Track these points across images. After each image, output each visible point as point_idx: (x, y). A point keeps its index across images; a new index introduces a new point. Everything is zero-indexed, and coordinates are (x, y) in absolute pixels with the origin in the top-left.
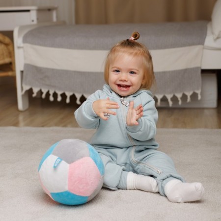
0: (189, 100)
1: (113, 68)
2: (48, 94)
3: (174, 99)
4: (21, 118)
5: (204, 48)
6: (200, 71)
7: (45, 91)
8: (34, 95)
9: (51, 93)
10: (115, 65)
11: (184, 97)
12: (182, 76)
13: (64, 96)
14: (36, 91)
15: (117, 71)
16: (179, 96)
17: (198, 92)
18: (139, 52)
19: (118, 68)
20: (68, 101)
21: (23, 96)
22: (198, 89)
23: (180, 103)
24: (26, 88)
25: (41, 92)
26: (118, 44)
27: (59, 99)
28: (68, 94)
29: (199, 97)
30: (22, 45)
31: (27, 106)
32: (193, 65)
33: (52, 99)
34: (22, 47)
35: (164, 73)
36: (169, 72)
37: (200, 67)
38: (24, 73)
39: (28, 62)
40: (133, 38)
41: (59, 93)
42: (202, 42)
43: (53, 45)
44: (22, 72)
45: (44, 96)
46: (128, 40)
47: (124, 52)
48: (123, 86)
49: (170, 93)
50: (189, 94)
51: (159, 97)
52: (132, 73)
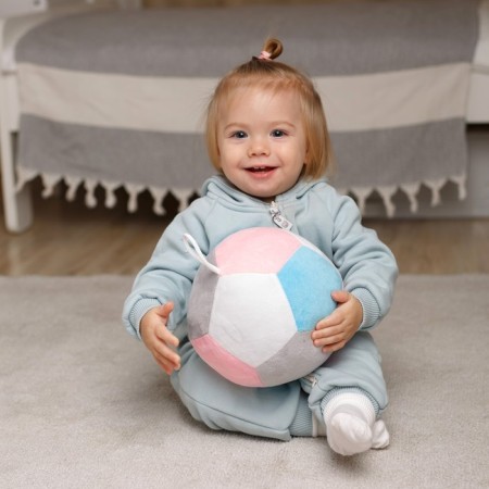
0: (436, 199)
1: (227, 128)
2: (81, 190)
3: (400, 198)
4: (14, 251)
5: (473, 70)
6: (462, 129)
7: (73, 183)
8: (48, 192)
9: (90, 186)
10: (232, 120)
11: (425, 193)
12: (418, 140)
13: (121, 194)
14: (50, 181)
15: (240, 135)
16: (411, 190)
17: (460, 180)
18: (287, 81)
19: (242, 126)
20: (132, 206)
21: (19, 196)
22: (458, 173)
23: (414, 207)
24: (27, 175)
25: (62, 186)
26: (231, 72)
27: (111, 201)
28: (134, 190)
29: (462, 193)
30: (13, 66)
31: (28, 220)
32: (446, 113)
33: (91, 201)
34: (14, 73)
35: (374, 133)
36: (386, 131)
37: (463, 119)
38: (21, 138)
39: (30, 109)
40: (266, 55)
41: (110, 186)
42: (467, 56)
43: (92, 67)
44: (15, 135)
45: (71, 194)
46: (255, 58)
47: (250, 84)
48: (260, 170)
49: (389, 183)
50: (436, 185)
51: (363, 193)
52: (278, 134)
